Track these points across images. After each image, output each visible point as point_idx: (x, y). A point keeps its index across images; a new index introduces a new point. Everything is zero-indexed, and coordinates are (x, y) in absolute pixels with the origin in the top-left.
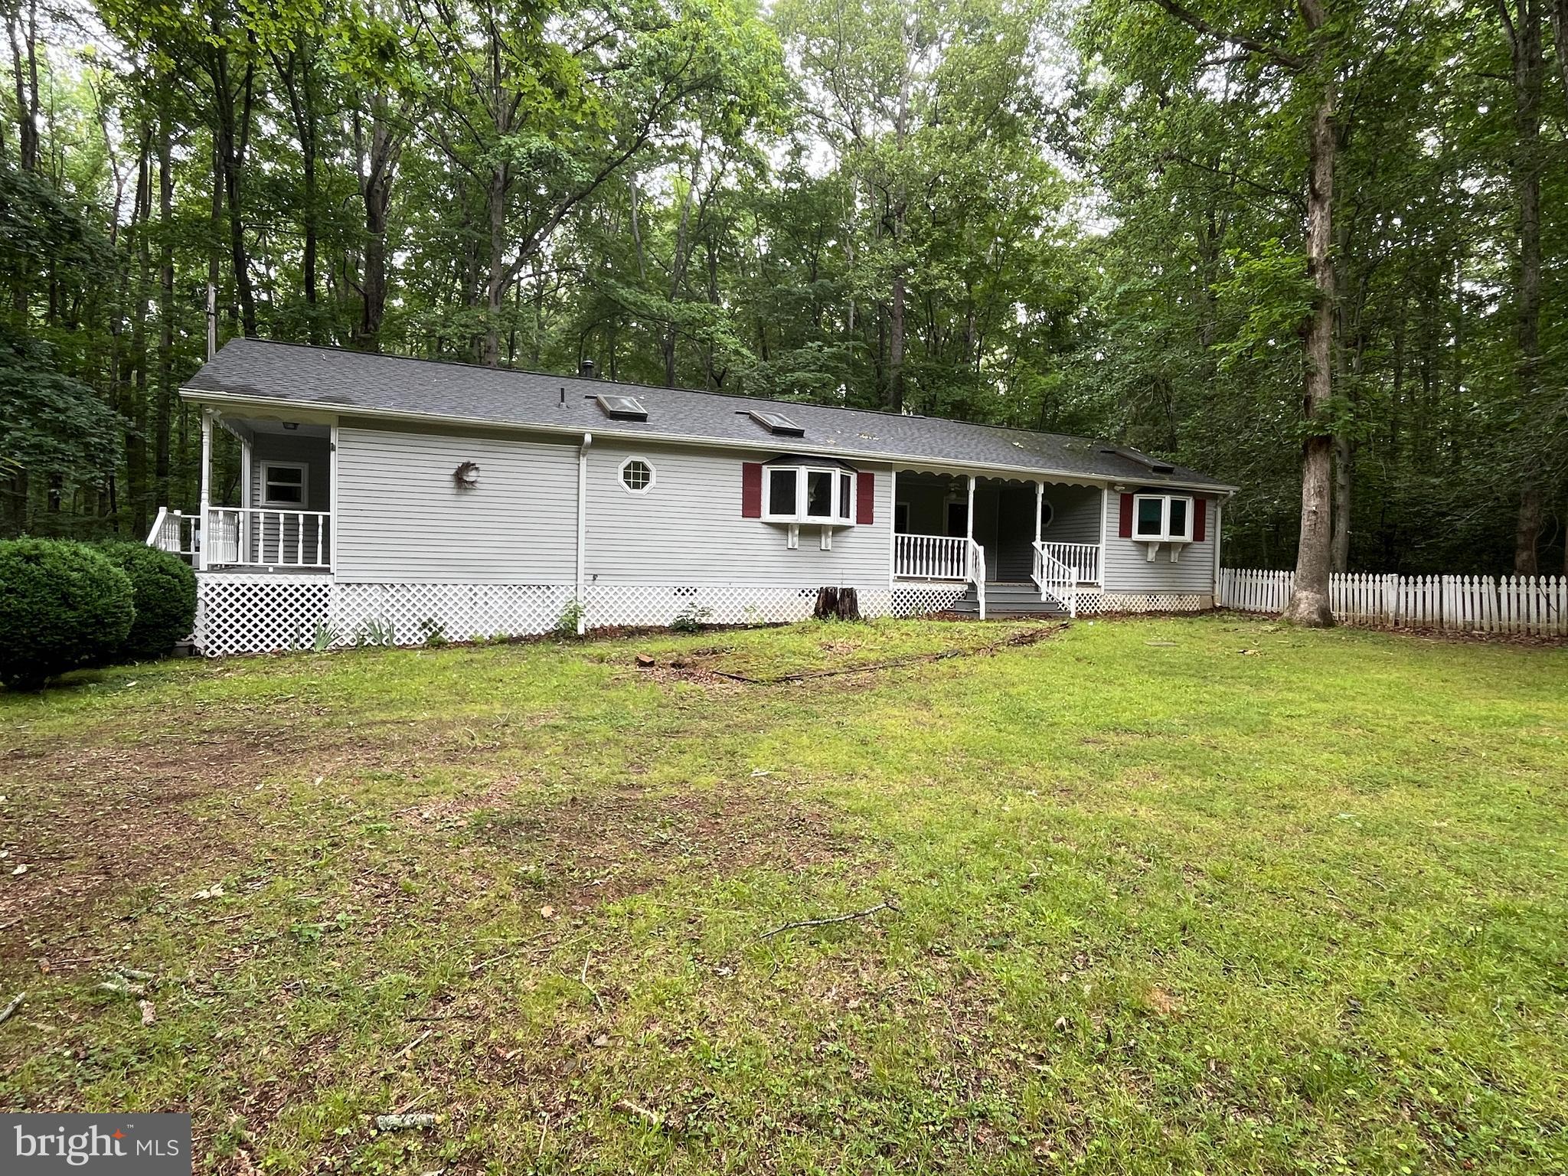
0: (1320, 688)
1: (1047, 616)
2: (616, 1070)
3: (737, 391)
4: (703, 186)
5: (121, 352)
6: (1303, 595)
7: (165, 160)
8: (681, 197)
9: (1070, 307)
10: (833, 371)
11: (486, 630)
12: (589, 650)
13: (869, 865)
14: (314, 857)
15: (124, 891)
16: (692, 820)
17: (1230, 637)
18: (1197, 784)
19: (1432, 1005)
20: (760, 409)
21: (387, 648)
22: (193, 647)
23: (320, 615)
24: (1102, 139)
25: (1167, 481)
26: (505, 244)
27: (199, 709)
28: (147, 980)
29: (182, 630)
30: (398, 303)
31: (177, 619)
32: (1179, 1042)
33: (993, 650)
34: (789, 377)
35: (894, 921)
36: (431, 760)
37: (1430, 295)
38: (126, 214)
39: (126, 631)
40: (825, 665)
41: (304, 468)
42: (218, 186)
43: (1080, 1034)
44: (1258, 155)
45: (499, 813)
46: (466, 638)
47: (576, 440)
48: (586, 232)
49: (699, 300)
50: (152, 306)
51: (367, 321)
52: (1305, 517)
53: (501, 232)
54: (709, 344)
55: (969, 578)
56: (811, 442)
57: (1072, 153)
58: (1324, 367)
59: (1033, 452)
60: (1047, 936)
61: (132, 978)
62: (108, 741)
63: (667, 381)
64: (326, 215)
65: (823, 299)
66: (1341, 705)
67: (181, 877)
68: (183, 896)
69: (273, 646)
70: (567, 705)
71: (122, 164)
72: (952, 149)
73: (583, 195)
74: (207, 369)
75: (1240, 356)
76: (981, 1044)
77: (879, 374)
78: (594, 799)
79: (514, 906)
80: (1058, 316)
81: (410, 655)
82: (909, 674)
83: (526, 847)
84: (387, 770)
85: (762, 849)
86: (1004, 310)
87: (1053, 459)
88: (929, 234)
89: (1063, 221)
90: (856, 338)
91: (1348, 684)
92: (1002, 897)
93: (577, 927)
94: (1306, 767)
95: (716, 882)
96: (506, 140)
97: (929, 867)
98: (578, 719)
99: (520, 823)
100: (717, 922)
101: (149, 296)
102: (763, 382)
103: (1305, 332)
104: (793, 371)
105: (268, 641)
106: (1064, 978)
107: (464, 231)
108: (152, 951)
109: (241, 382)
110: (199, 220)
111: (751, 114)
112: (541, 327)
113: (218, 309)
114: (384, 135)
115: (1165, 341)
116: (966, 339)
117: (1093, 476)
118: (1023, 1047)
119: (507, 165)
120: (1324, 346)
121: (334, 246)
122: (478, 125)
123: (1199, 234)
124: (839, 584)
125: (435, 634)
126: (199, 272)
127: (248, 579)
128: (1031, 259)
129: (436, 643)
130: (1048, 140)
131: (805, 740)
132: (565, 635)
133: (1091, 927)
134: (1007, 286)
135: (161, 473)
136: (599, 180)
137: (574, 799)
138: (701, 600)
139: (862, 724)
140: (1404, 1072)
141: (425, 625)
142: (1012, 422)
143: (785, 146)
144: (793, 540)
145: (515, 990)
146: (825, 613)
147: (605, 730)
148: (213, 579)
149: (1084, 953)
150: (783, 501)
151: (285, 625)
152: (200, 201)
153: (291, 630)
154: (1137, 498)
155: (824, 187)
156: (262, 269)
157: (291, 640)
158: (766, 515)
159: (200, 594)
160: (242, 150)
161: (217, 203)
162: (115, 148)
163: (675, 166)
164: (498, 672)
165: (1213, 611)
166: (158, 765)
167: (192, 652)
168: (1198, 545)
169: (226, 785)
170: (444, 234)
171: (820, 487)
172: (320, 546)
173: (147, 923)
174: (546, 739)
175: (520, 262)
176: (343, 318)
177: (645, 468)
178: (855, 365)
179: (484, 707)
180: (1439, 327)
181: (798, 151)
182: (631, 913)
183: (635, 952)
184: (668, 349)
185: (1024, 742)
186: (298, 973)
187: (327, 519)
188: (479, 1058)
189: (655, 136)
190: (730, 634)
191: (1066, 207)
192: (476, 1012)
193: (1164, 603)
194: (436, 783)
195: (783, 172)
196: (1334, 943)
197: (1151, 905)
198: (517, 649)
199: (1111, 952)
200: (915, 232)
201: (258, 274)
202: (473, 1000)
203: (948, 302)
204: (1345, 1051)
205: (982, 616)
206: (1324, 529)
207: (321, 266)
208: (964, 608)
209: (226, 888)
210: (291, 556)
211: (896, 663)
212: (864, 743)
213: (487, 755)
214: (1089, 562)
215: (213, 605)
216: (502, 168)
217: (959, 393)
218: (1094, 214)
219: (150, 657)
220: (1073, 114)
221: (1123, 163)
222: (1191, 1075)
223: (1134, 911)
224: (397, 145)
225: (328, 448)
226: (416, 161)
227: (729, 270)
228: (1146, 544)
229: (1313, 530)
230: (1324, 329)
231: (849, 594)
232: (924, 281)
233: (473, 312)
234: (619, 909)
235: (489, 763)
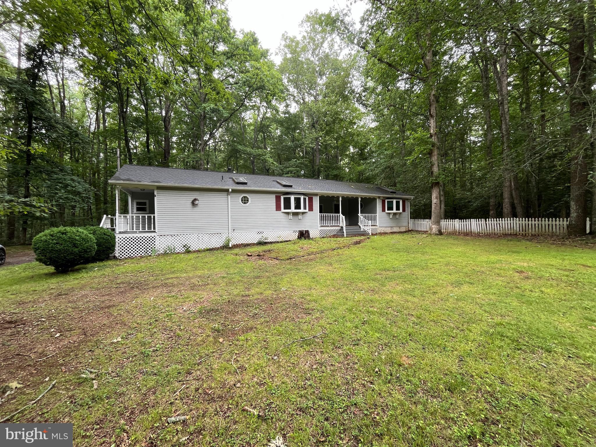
0: (441, 254)
1: (363, 235)
2: (243, 396)
3: (273, 174)
4: (261, 116)
5: (92, 169)
6: (433, 226)
7: (103, 112)
8: (255, 119)
9: (365, 147)
10: (300, 167)
11: (203, 247)
12: (233, 252)
13: (317, 318)
14: (150, 325)
15: (90, 341)
16: (264, 306)
17: (415, 239)
18: (409, 286)
19: (484, 357)
20: (279, 180)
21: (173, 254)
22: (115, 256)
23: (153, 245)
24: (371, 101)
25: (394, 196)
26: (205, 134)
27: (116, 276)
28: (96, 373)
29: (111, 252)
30: (174, 151)
31: (110, 248)
32: (412, 374)
33: (348, 247)
34: (288, 169)
35: (325, 337)
36: (186, 290)
37: (462, 141)
38: (92, 128)
39: (94, 253)
40: (301, 254)
41: (147, 201)
42: (120, 120)
43: (383, 374)
44: (415, 104)
45: (207, 307)
46: (197, 249)
47: (227, 191)
48: (228, 130)
49: (261, 148)
50: (102, 155)
51: (165, 157)
52: (433, 205)
53: (204, 131)
54: (265, 161)
55: (341, 225)
56: (294, 189)
57: (364, 105)
58: (436, 163)
59: (357, 189)
60: (371, 340)
61: (91, 372)
62: (88, 288)
63: (253, 172)
64: (152, 127)
65: (296, 147)
66: (448, 259)
67: (108, 335)
68: (109, 341)
69: (139, 255)
70: (227, 270)
71: (91, 114)
72: (331, 104)
73: (226, 120)
74: (117, 174)
75: (413, 160)
76: (354, 379)
77: (313, 167)
78: (235, 300)
79: (211, 339)
80: (362, 150)
81: (180, 256)
82: (325, 255)
83: (215, 318)
84: (173, 294)
85: (285, 314)
86: (347, 149)
87: (363, 191)
88: (325, 128)
89: (362, 123)
90: (306, 158)
91: (448, 253)
92: (356, 327)
93: (230, 345)
94: (439, 279)
95: (272, 327)
96: (204, 105)
97: (334, 318)
98: (230, 274)
99: (213, 310)
100: (273, 341)
101: (100, 152)
102: (281, 171)
103: (430, 153)
104: (289, 168)
105: (138, 253)
106: (376, 354)
107: (192, 131)
108: (98, 362)
109: (127, 177)
110: (114, 130)
111: (274, 96)
112: (216, 158)
113: (120, 155)
114: (169, 104)
115: (392, 157)
116: (337, 157)
117: (374, 195)
118: (366, 379)
119: (204, 112)
120: (436, 157)
121: (155, 136)
122: (196, 102)
123: (399, 126)
124: (304, 229)
125: (188, 249)
126: (115, 145)
127: (131, 235)
128: (354, 134)
129: (188, 252)
130: (357, 101)
131: (296, 278)
132: (226, 247)
133: (383, 336)
134: (347, 142)
135: (105, 203)
136: (231, 116)
137: (229, 301)
138: (265, 235)
139: (312, 271)
140: (478, 381)
141: (184, 246)
142: (351, 180)
143: (284, 104)
144: (291, 217)
145: (212, 369)
146: (301, 237)
147: (237, 278)
148: (121, 236)
149: (382, 345)
150: (287, 206)
151: (143, 248)
152: (114, 124)
153: (144, 250)
154: (386, 201)
155: (295, 116)
156: (134, 143)
157: (144, 253)
158: (283, 210)
159: (117, 240)
160: (127, 109)
161: (120, 125)
162: (89, 109)
163: (252, 111)
164: (206, 260)
165: (409, 231)
166: (103, 296)
167: (115, 257)
168: (404, 213)
169: (124, 302)
170: (187, 132)
171: (298, 201)
172: (152, 225)
173: (97, 352)
174: (220, 281)
175: (209, 139)
176: (158, 157)
177: (247, 198)
178: (306, 166)
179: (202, 272)
180: (465, 150)
181: (287, 106)
182: (247, 339)
183: (248, 353)
184: (253, 162)
185: (359, 276)
186: (143, 367)
187: (154, 217)
188: (201, 394)
189: (247, 103)
190: (274, 245)
191: (363, 119)
192: (199, 377)
193: (396, 230)
194: (188, 298)
195: (283, 112)
196: (453, 337)
197: (400, 328)
198: (212, 252)
199: (390, 344)
200: (321, 128)
201: (133, 144)
202: (198, 372)
203: (331, 147)
204: (460, 374)
205: (345, 236)
206: (438, 208)
207: (151, 141)
208: (340, 234)
209: (122, 338)
210: (144, 228)
211: (322, 252)
212: (314, 278)
213: (203, 287)
214: (374, 219)
215: (121, 243)
216: (203, 113)
217: (335, 172)
218: (371, 121)
219: (101, 260)
220: (364, 94)
221: (378, 107)
222: (416, 386)
223: (395, 330)
224: (172, 107)
225: (154, 196)
226: (178, 111)
227: (269, 140)
228: (389, 213)
229: (435, 208)
230: (436, 152)
231: (307, 232)
232: (324, 141)
233: (196, 154)
234: (243, 338)
235: (204, 290)
